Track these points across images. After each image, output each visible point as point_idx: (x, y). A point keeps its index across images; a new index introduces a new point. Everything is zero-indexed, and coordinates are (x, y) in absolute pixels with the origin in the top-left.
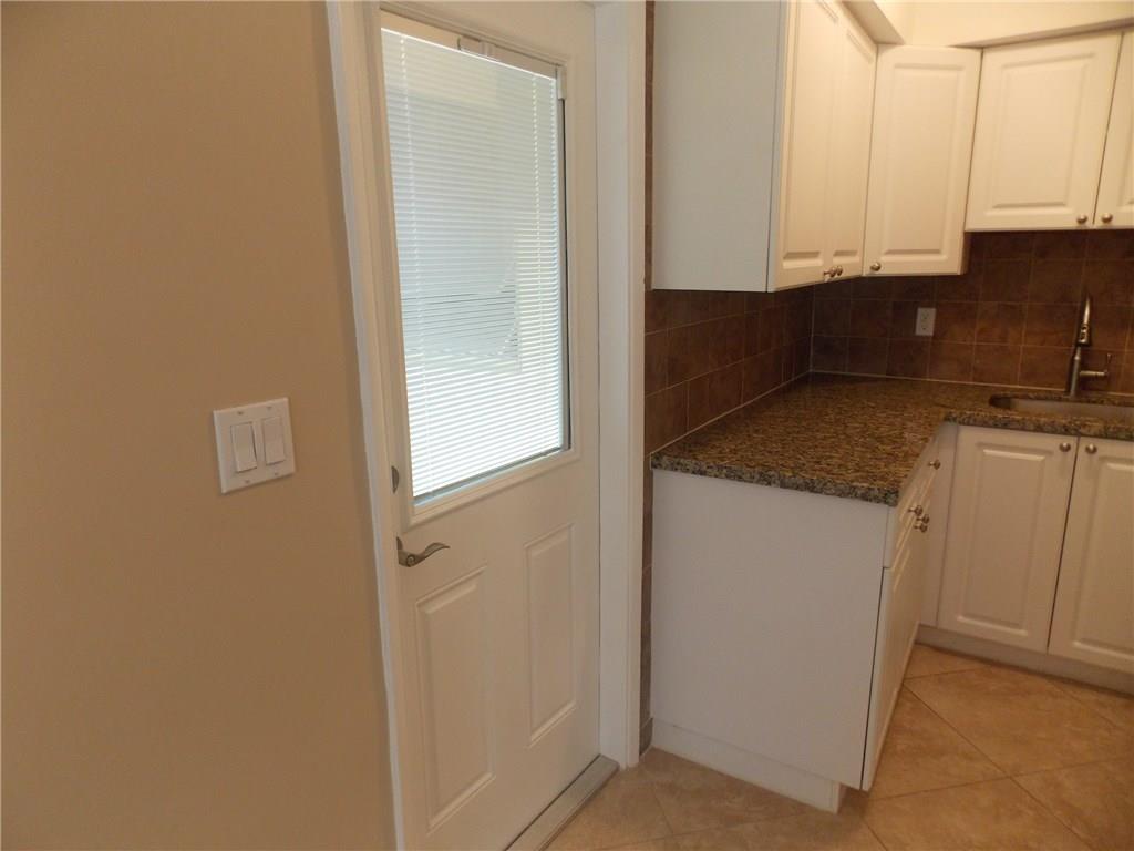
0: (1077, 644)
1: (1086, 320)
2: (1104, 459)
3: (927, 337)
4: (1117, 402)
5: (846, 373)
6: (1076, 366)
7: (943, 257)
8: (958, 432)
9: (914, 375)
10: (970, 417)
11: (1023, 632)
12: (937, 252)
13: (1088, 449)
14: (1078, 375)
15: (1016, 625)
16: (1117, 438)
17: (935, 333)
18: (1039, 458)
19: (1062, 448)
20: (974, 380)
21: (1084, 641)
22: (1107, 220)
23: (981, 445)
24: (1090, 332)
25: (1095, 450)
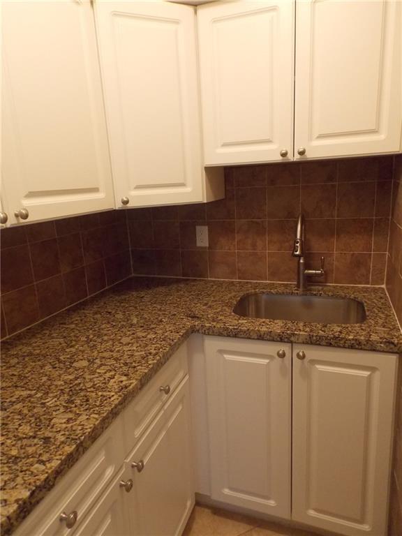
0: (312, 513)
1: (298, 237)
2: (313, 362)
3: (206, 247)
4: (330, 294)
5: (156, 276)
6: (302, 268)
7: (188, 189)
8: (203, 340)
9: (200, 276)
10: (209, 329)
11: (272, 503)
12: (183, 185)
13: (298, 355)
14: (304, 274)
15: (267, 498)
16: (319, 345)
17: (209, 245)
18: (265, 361)
19: (279, 355)
20: (239, 278)
21: (316, 510)
22: (302, 153)
23: (221, 352)
24: (301, 245)
25: (304, 357)
